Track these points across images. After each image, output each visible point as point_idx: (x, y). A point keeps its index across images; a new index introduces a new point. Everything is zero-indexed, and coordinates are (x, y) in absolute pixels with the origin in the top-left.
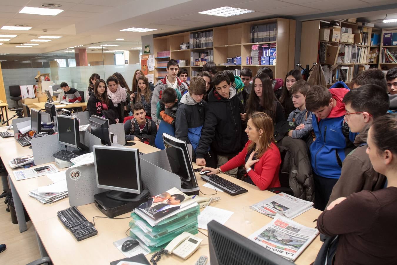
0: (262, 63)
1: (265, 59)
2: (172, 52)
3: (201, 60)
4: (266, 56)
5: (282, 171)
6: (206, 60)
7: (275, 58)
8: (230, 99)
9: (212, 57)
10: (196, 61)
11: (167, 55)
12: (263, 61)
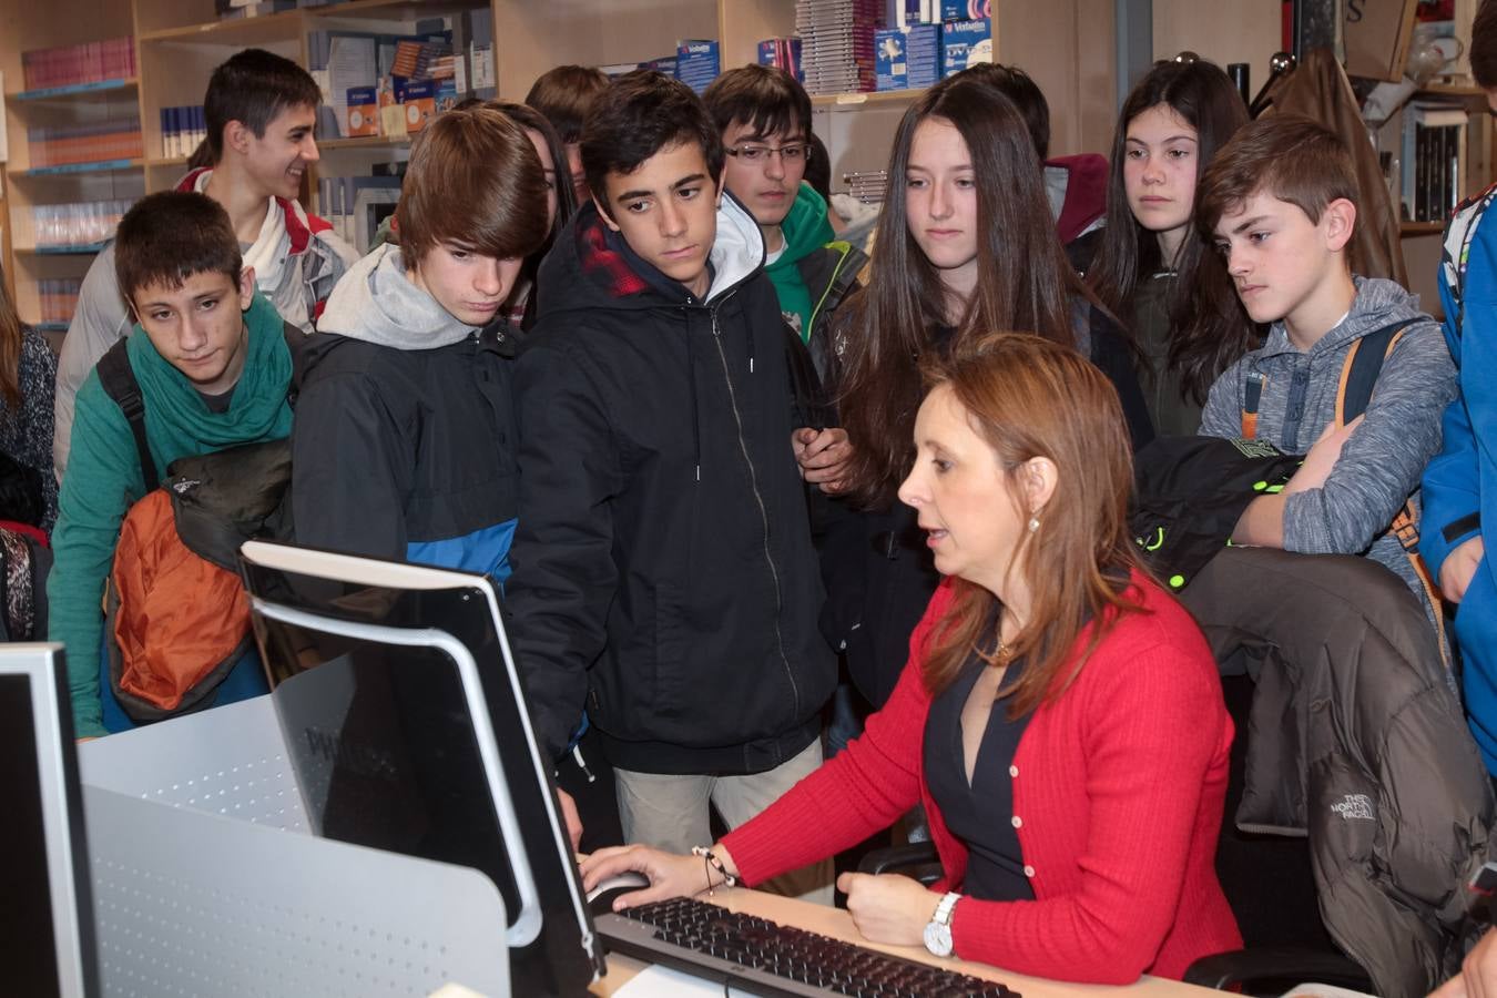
0: (882, 79)
1: (902, 47)
2: (154, 45)
3: (391, 96)
4: (908, 22)
5: (1247, 821)
6: (431, 89)
7: (986, 35)
8: (711, 295)
9: (481, 60)
10: (351, 103)
11: (104, 72)
12: (888, 62)
